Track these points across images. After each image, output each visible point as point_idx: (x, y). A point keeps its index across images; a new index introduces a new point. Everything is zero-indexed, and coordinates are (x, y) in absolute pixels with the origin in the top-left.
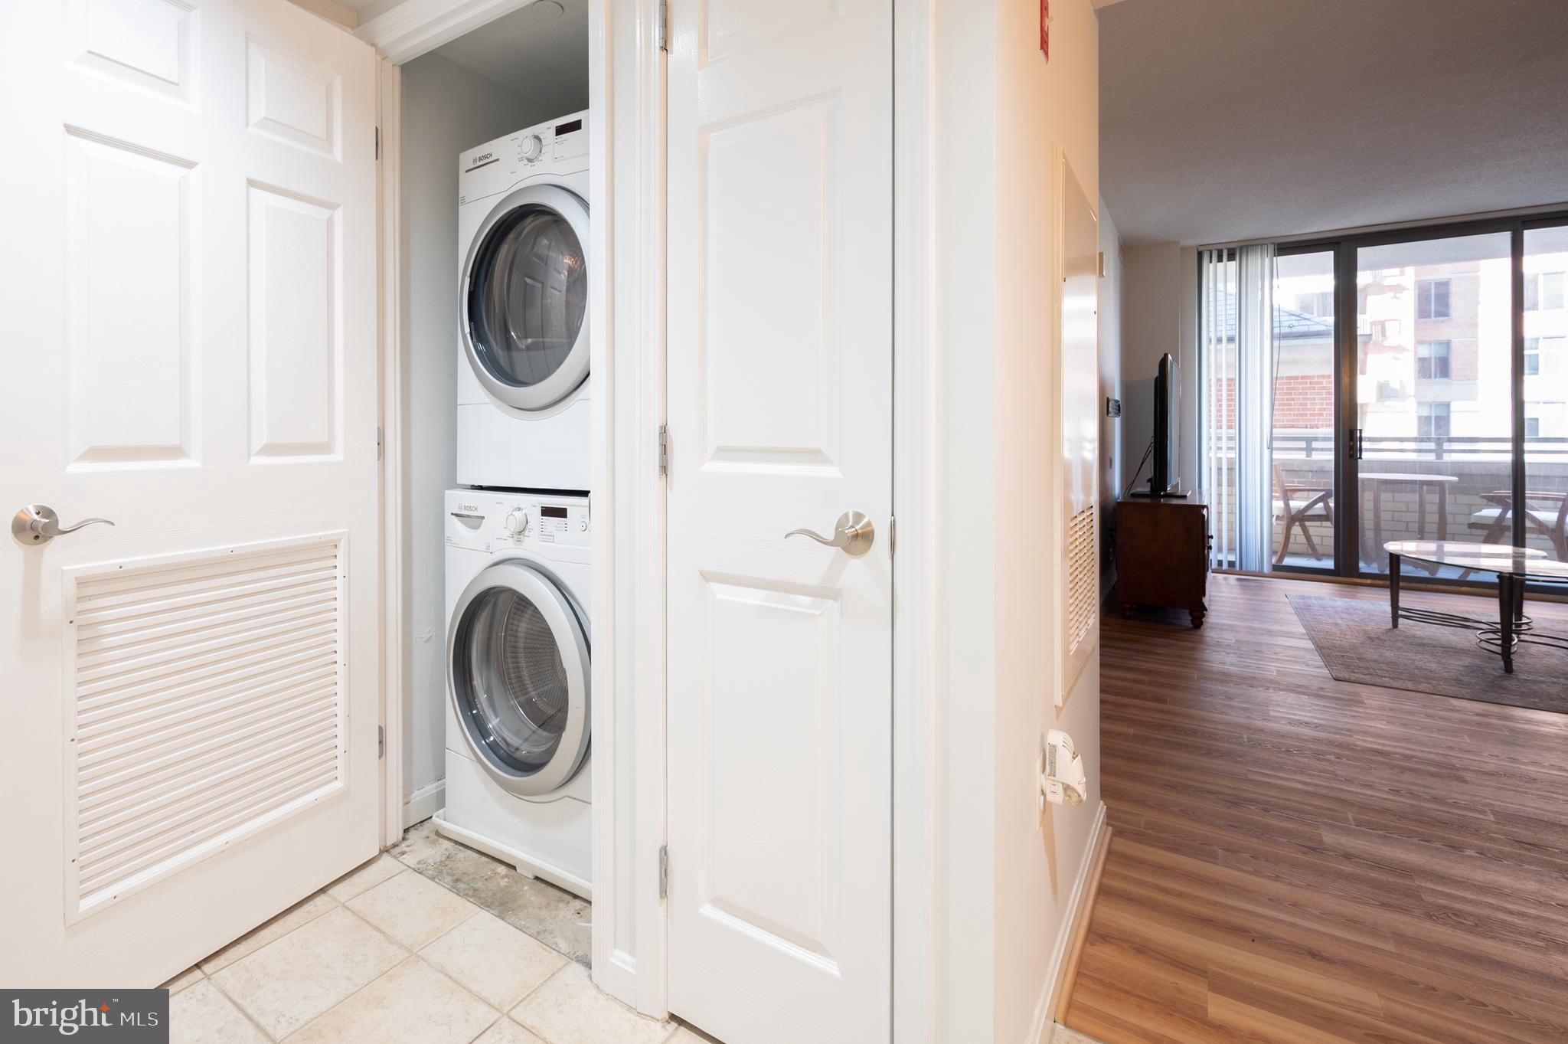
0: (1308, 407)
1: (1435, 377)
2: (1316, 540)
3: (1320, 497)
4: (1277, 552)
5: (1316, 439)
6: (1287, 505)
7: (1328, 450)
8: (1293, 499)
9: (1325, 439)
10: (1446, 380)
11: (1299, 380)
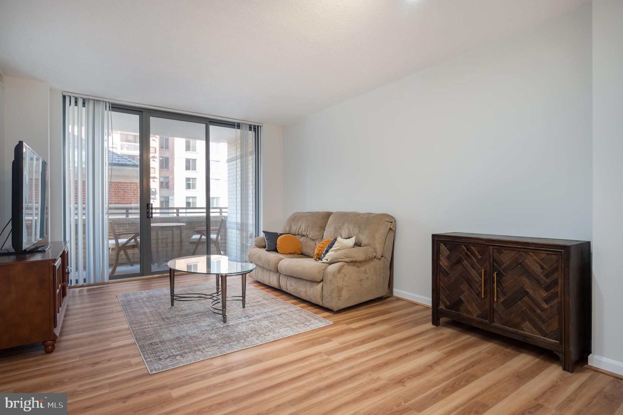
0: (126, 195)
1: (165, 188)
2: (131, 256)
3: (133, 236)
4: (113, 265)
5: (131, 209)
6: (117, 241)
7: (137, 213)
8: (120, 239)
9: (136, 208)
10: (168, 189)
11: (122, 184)
